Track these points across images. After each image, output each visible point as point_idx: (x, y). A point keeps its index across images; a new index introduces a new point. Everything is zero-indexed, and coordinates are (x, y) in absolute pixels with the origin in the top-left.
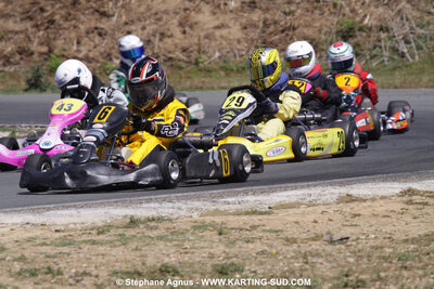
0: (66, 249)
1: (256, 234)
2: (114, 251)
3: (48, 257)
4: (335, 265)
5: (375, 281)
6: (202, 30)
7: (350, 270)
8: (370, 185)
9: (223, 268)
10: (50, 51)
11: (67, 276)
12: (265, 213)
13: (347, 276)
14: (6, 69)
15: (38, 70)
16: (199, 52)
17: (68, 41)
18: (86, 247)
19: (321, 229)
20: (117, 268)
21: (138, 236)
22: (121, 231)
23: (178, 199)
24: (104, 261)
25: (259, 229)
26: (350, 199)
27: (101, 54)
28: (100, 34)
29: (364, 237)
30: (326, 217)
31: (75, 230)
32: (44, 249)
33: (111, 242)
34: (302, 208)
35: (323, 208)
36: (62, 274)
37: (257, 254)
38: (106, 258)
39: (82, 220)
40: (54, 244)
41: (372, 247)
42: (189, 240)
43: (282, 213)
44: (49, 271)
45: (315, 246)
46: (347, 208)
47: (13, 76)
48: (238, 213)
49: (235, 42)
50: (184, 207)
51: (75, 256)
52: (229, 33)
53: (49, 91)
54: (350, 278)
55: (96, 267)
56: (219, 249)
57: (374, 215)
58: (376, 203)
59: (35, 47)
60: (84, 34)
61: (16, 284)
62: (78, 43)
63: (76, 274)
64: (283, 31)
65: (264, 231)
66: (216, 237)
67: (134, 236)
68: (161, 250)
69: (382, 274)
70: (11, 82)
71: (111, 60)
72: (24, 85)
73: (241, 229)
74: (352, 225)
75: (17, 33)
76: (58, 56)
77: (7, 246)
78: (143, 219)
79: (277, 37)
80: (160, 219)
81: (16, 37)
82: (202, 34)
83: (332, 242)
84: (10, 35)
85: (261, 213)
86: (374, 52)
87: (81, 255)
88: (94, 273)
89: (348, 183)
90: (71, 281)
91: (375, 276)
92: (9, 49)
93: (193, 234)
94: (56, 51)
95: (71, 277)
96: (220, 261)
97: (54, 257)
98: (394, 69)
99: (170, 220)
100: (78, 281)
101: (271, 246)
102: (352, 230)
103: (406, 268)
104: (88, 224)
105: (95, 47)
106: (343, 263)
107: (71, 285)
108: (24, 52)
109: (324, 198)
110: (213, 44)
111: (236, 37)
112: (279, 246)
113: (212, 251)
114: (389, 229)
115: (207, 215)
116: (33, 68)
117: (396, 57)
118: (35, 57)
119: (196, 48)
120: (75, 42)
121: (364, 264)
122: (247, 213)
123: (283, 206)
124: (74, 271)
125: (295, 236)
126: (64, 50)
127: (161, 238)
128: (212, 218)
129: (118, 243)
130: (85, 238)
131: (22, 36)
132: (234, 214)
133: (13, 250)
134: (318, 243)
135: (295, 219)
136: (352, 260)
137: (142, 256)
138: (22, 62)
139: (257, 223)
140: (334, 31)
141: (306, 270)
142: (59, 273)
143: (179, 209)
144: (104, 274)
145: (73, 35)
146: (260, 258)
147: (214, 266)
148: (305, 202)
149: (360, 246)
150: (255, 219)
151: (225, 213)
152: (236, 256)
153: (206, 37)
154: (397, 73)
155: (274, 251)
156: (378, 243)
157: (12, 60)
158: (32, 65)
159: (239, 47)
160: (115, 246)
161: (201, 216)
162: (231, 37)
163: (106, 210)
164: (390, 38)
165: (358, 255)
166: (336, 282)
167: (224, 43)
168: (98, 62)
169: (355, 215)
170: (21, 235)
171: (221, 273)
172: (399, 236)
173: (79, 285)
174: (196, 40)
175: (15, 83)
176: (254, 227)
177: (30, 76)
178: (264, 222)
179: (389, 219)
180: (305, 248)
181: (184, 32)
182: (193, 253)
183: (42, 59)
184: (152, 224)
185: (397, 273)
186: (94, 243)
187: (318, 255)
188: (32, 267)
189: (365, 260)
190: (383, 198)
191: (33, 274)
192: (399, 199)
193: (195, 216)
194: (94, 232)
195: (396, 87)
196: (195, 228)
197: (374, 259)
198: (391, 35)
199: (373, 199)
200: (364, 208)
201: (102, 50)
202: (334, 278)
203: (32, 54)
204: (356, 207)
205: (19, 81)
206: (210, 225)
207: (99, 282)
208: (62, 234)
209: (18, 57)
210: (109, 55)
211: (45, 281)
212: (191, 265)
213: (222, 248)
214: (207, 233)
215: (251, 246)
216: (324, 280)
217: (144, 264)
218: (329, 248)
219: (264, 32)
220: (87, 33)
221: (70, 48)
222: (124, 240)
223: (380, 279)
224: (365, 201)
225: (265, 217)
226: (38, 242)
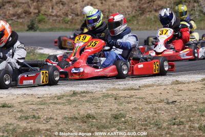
0: (42, 107)
1: (132, 99)
2: (65, 108)
3: (34, 110)
4: (169, 114)
5: (188, 122)
6: (111, 2)
7: (177, 117)
8: (187, 76)
9: (116, 115)
10: (39, 12)
11: (42, 120)
12: (137, 89)
13: (175, 119)
14: (19, 20)
15: (33, 21)
16: (109, 12)
17: (47, 7)
18: (52, 106)
19: (163, 97)
20: (66, 116)
21: (77, 100)
22: (68, 98)
23: (96, 83)
24: (60, 112)
25: (134, 97)
26: (178, 83)
27: (63, 13)
28: (62, 4)
29: (183, 101)
30: (166, 91)
31: (47, 97)
32: (32, 106)
33: (64, 103)
34: (155, 87)
35: (164, 87)
36: (40, 118)
37: (133, 109)
38: (61, 111)
39: (51, 92)
40: (37, 104)
41: (187, 106)
42: (101, 102)
43: (145, 90)
44: (34, 117)
45: (160, 105)
46: (176, 87)
47: (22, 24)
48: (124, 90)
49: (126, 8)
50: (99, 86)
51: (46, 110)
52: (123, 3)
53: (38, 31)
54: (176, 120)
55: (56, 115)
56: (115, 107)
57: (189, 91)
58: (190, 85)
59: (32, 10)
60: (55, 4)
61: (18, 123)
62: (52, 8)
63: (47, 118)
64: (148, 3)
65: (137, 98)
66: (113, 101)
67: (75, 100)
68: (87, 107)
69: (192, 119)
70: (21, 27)
71: (67, 16)
72: (26, 28)
73: (125, 97)
74: (178, 95)
75: (23, 3)
76: (43, 15)
77: (15, 105)
78: (79, 92)
79: (146, 5)
80: (87, 92)
81: (23, 5)
82: (111, 4)
83: (168, 103)
84: (20, 5)
85: (135, 90)
86: (191, 13)
87: (49, 109)
88: (55, 118)
89: (177, 75)
90: (44, 122)
91: (188, 120)
92: (20, 11)
93: (103, 99)
94: (42, 12)
95: (44, 120)
96: (115, 112)
97: (36, 110)
98: (201, 20)
99: (92, 93)
100: (47, 122)
101: (139, 105)
102: (178, 97)
103: (203, 116)
104: (53, 95)
105: (60, 10)
106: (173, 113)
107: (44, 123)
108: (27, 13)
109: (165, 82)
110: (116, 9)
111: (127, 5)
112: (143, 105)
113: (111, 107)
114: (195, 97)
115: (109, 90)
116: (31, 20)
117: (202, 15)
118: (32, 15)
119: (107, 10)
120: (51, 8)
121: (183, 113)
122: (129, 89)
123: (146, 86)
124: (45, 117)
125: (151, 100)
126: (46, 11)
127: (87, 101)
128: (112, 92)
129: (67, 104)
130: (52, 101)
131: (26, 5)
132: (122, 90)
133: (18, 107)
134: (161, 104)
135: (151, 92)
136: (177, 112)
137: (78, 110)
138: (26, 17)
139: (133, 94)
140: (173, 2)
141: (155, 116)
142: (39, 118)
143: (96, 87)
144: (60, 118)
145: (50, 4)
146: (134, 111)
147: (112, 115)
148: (156, 84)
149: (181, 105)
150: (132, 92)
151: (118, 89)
152: (123, 110)
153: (113, 5)
154: (202, 22)
155: (141, 108)
156: (190, 104)
157: (21, 16)
158: (31, 18)
159: (128, 10)
160: (66, 105)
161: (107, 91)
162: (124, 5)
163: (62, 88)
164: (199, 6)
165: (180, 109)
166: (169, 122)
167: (121, 8)
168: (61, 17)
169: (180, 90)
170: (22, 99)
171: (115, 118)
172: (200, 100)
173: (48, 123)
174: (107, 7)
175: (22, 27)
176: (131, 96)
177: (29, 23)
178: (136, 94)
179: (196, 92)
180: (155, 106)
181: (102, 3)
182: (102, 109)
183: (35, 16)
184: (83, 95)
185: (199, 118)
186: (55, 103)
187: (161, 109)
188: (26, 115)
189: (184, 112)
190: (193, 82)
191: (26, 118)
192: (201, 83)
193: (104, 91)
194: (56, 98)
195: (201, 29)
196: (103, 96)
197: (188, 111)
198: (200, 4)
199: (188, 83)
200: (184, 87)
201: (63, 12)
202: (169, 120)
203: (31, 13)
204: (180, 87)
205: (24, 26)
206: (111, 95)
207: (58, 122)
208: (41, 99)
209: (24, 15)
210: (67, 14)
211: (32, 122)
212: (101, 114)
213: (116, 106)
214: (109, 99)
215: (130, 105)
216: (164, 121)
217: (79, 114)
218: (167, 106)
219: (139, 3)
220: (57, 3)
221: (48, 11)
222: (70, 102)
223: (190, 121)
224: (184, 83)
225: (137, 91)
226: (29, 103)
